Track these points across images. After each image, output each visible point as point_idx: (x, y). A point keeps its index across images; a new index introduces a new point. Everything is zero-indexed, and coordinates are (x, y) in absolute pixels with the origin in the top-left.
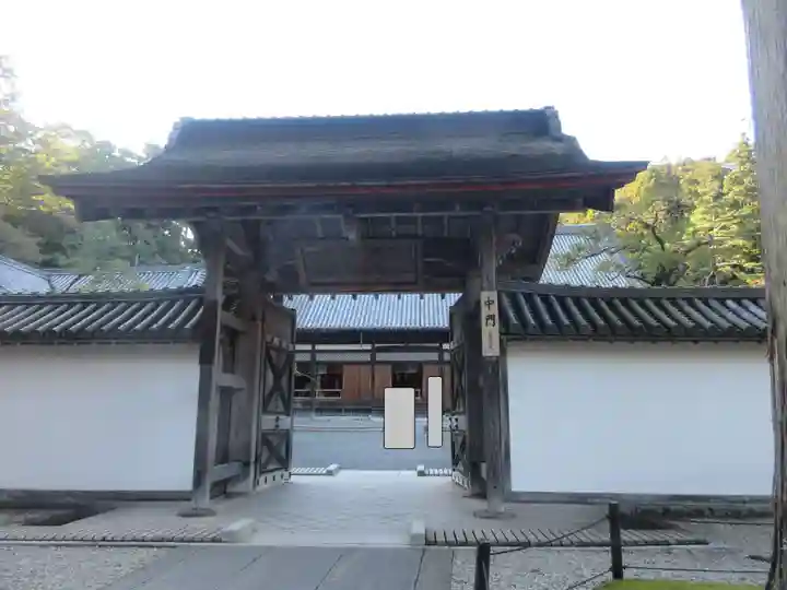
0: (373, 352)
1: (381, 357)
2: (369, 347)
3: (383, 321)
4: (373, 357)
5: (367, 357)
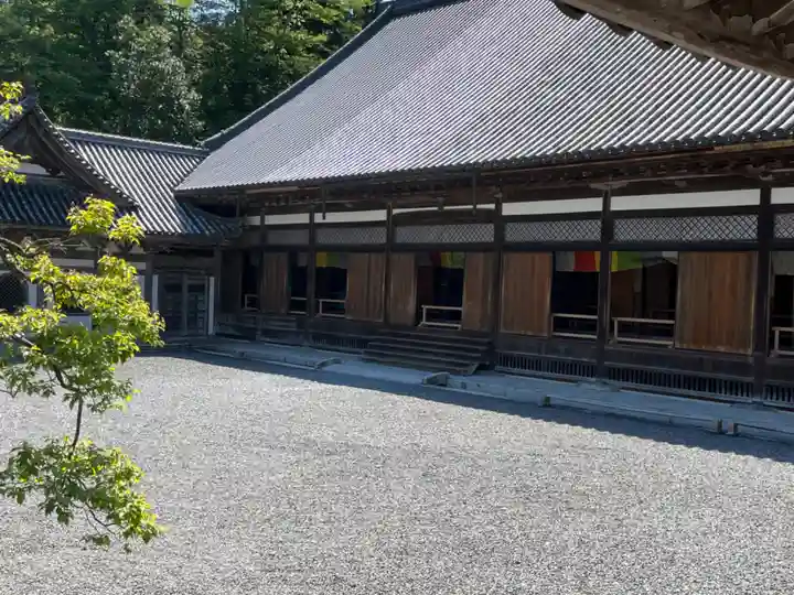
0: (389, 226)
4: (391, 236)
5: (381, 237)
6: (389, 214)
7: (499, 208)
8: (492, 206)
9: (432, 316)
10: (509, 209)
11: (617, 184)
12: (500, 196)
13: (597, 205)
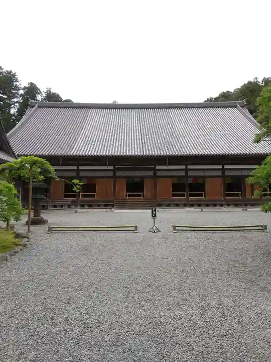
0: (114, 171)
1: (118, 174)
2: (112, 168)
3: (120, 152)
4: (114, 174)
5: (111, 174)
6: (114, 167)
7: (155, 167)
8: (153, 166)
9: (129, 196)
10: (158, 167)
11: (189, 162)
13: (184, 167)
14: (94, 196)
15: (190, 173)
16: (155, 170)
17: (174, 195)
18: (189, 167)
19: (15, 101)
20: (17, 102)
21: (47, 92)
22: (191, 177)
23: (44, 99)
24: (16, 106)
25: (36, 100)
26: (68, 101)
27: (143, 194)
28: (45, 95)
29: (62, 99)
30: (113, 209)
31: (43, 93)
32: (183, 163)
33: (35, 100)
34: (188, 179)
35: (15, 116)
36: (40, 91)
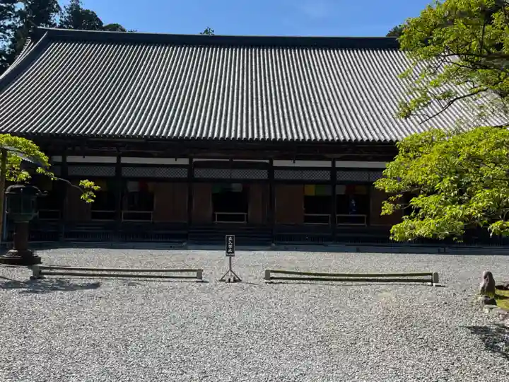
0: (191, 167)
1: (199, 173)
4: (191, 173)
5: (183, 174)
6: (191, 161)
7: (271, 162)
8: (267, 161)
9: (221, 218)
10: (276, 163)
12: (271, 156)
13: (328, 164)
14: (148, 216)
15: (341, 177)
16: (271, 169)
17: (307, 219)
18: (339, 164)
19: (7, 24)
20: (9, 27)
21: (71, 9)
22: (342, 183)
23: (66, 23)
24: (9, 34)
25: (50, 24)
26: (115, 27)
27: (247, 216)
28: (67, 15)
29: (101, 23)
30: (184, 244)
31: (63, 9)
32: (328, 156)
33: (47, 23)
34: (337, 186)
35: (6, 56)
36: (58, 6)
